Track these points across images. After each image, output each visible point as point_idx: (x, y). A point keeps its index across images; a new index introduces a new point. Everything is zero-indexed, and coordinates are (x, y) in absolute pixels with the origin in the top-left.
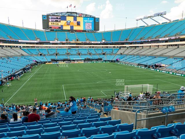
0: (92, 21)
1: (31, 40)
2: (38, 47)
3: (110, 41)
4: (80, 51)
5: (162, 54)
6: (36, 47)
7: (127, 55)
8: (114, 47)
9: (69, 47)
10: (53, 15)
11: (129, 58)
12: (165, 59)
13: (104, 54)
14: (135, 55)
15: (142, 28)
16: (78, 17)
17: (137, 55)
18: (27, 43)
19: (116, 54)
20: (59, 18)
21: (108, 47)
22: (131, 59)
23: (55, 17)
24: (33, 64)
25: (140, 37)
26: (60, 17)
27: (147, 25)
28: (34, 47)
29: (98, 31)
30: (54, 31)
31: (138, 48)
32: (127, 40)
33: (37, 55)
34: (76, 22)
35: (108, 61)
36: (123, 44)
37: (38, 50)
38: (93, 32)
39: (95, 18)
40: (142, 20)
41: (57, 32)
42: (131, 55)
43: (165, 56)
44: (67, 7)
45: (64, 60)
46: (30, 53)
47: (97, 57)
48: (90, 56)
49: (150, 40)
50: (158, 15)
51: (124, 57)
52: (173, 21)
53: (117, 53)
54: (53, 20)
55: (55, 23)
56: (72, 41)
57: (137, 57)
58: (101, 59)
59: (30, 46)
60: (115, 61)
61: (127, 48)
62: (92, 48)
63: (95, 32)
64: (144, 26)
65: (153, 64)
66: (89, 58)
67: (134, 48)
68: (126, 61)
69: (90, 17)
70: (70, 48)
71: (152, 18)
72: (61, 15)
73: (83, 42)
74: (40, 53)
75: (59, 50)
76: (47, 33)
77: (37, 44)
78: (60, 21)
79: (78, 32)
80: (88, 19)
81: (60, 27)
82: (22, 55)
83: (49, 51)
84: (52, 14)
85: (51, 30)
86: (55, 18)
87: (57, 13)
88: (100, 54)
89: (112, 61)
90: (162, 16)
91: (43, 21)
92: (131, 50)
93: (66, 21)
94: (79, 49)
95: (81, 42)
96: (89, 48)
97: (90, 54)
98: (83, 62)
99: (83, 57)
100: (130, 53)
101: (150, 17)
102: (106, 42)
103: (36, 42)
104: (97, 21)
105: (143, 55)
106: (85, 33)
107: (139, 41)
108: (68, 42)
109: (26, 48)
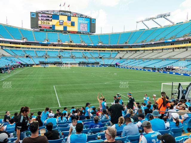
0: (87, 22)
1: (15, 39)
2: (24, 48)
3: (108, 44)
4: (74, 54)
5: (170, 57)
6: (22, 48)
7: (127, 59)
8: (112, 51)
9: (61, 49)
10: (43, 13)
11: (131, 62)
12: (175, 62)
13: (101, 58)
14: (136, 58)
15: (142, 31)
16: (73, 16)
17: (139, 59)
18: (11, 43)
19: (114, 58)
20: (50, 16)
21: (105, 51)
22: (133, 63)
23: (46, 15)
24: (15, 65)
25: (141, 40)
26: (52, 15)
27: (147, 28)
28: (19, 48)
29: (94, 34)
30: (44, 31)
31: (139, 52)
32: (126, 43)
33: (22, 57)
34: (71, 22)
36: (122, 47)
37: (25, 51)
38: (88, 34)
39: (91, 19)
40: (143, 22)
41: (47, 32)
42: (132, 59)
43: (174, 59)
44: (60, 6)
45: (55, 63)
46: (13, 54)
47: (93, 61)
48: (85, 59)
50: (161, 17)
51: (124, 61)
53: (116, 57)
54: (43, 18)
55: (45, 22)
56: (65, 42)
57: (140, 60)
58: (98, 63)
59: (14, 47)
60: (114, 65)
61: (126, 52)
62: (87, 51)
63: (91, 34)
64: (145, 29)
65: (163, 67)
66: (84, 61)
67: (135, 52)
68: (127, 65)
69: (86, 18)
70: (63, 50)
71: (154, 20)
72: (52, 13)
73: (78, 44)
74: (26, 55)
75: (50, 52)
76: (35, 33)
77: (23, 44)
78: (51, 20)
79: (71, 33)
80: (84, 19)
81: (51, 26)
82: (3, 55)
83: (38, 53)
84: (42, 11)
85: (41, 29)
86: (46, 17)
87: (48, 11)
88: (96, 58)
89: (111, 66)
90: (165, 17)
91: (32, 18)
92: (131, 54)
93: (58, 21)
94: (72, 52)
95: (75, 44)
96: (84, 51)
97: (85, 57)
98: (77, 66)
99: (78, 61)
100: (131, 57)
101: (152, 19)
103: (22, 41)
104: (93, 22)
105: (146, 59)
106: (79, 34)
107: (140, 44)
108: (60, 43)
109: (9, 49)
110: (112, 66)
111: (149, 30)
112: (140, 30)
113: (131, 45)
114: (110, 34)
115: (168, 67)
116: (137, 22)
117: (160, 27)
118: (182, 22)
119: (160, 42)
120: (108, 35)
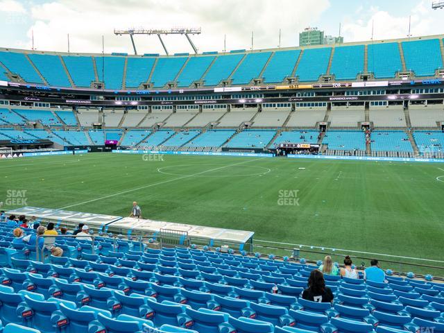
35: (82, 148)
49: (181, 91)
50: (181, 32)
52: (204, 53)
89: (94, 149)
101: (158, 33)
102: (29, 86)
110: (100, 151)
111: (136, 57)
112: (113, 54)
113: (116, 92)
114: (28, 53)
115: (285, 145)
116: (117, 34)
117: (165, 54)
118: (216, 53)
119: (196, 90)
120: (23, 55)
